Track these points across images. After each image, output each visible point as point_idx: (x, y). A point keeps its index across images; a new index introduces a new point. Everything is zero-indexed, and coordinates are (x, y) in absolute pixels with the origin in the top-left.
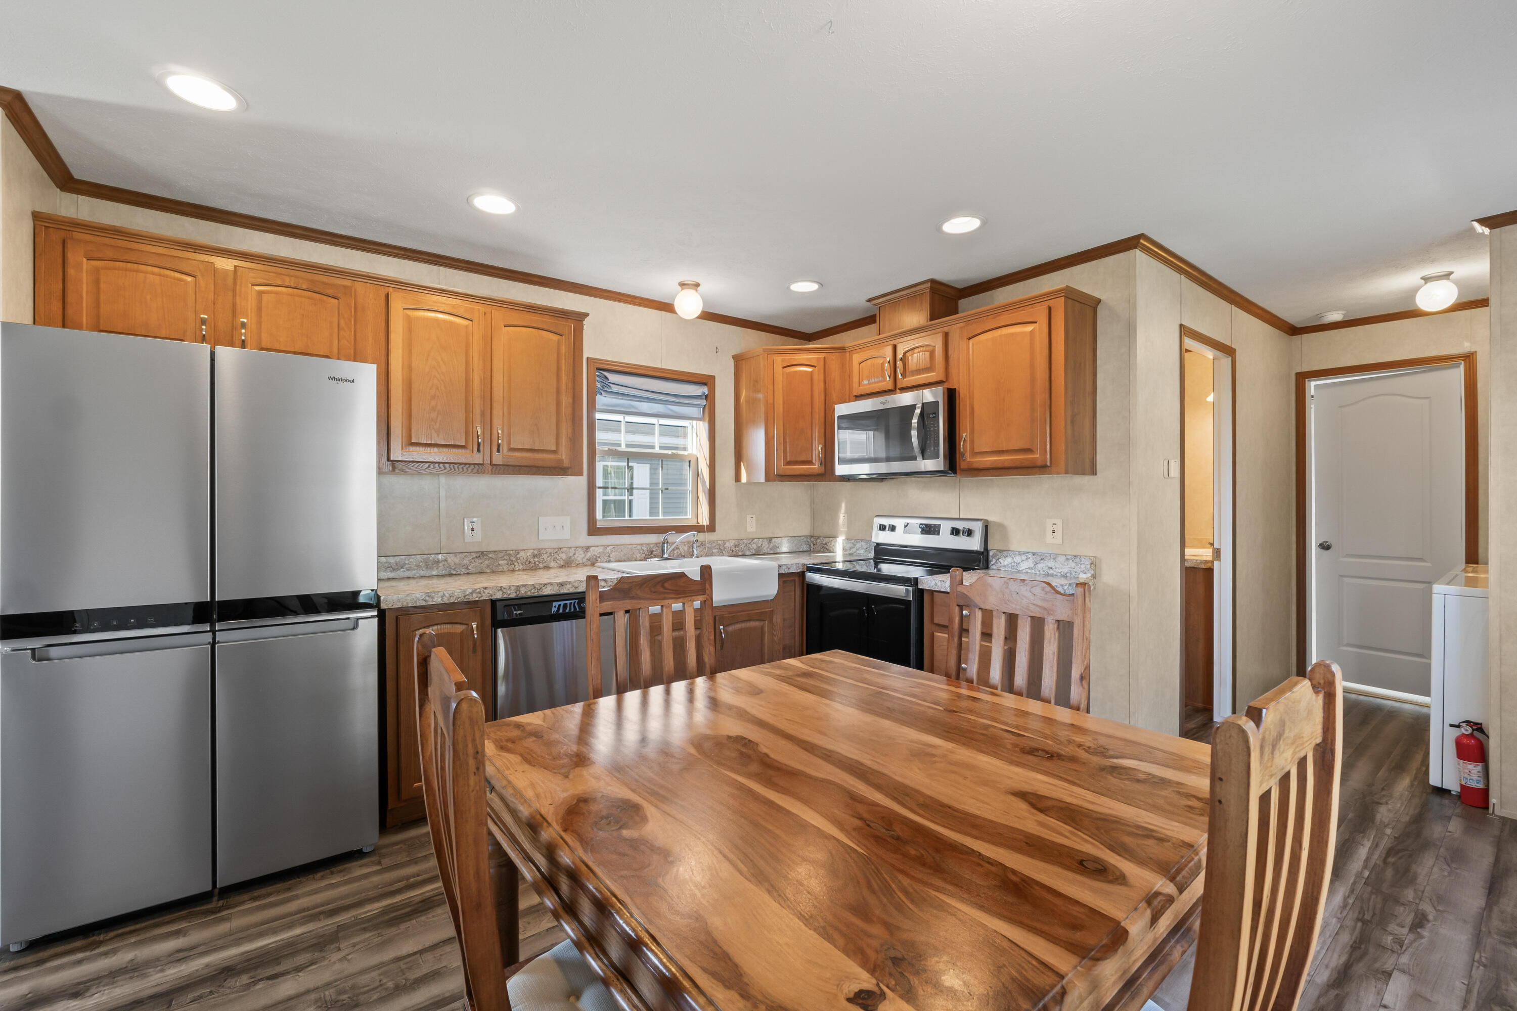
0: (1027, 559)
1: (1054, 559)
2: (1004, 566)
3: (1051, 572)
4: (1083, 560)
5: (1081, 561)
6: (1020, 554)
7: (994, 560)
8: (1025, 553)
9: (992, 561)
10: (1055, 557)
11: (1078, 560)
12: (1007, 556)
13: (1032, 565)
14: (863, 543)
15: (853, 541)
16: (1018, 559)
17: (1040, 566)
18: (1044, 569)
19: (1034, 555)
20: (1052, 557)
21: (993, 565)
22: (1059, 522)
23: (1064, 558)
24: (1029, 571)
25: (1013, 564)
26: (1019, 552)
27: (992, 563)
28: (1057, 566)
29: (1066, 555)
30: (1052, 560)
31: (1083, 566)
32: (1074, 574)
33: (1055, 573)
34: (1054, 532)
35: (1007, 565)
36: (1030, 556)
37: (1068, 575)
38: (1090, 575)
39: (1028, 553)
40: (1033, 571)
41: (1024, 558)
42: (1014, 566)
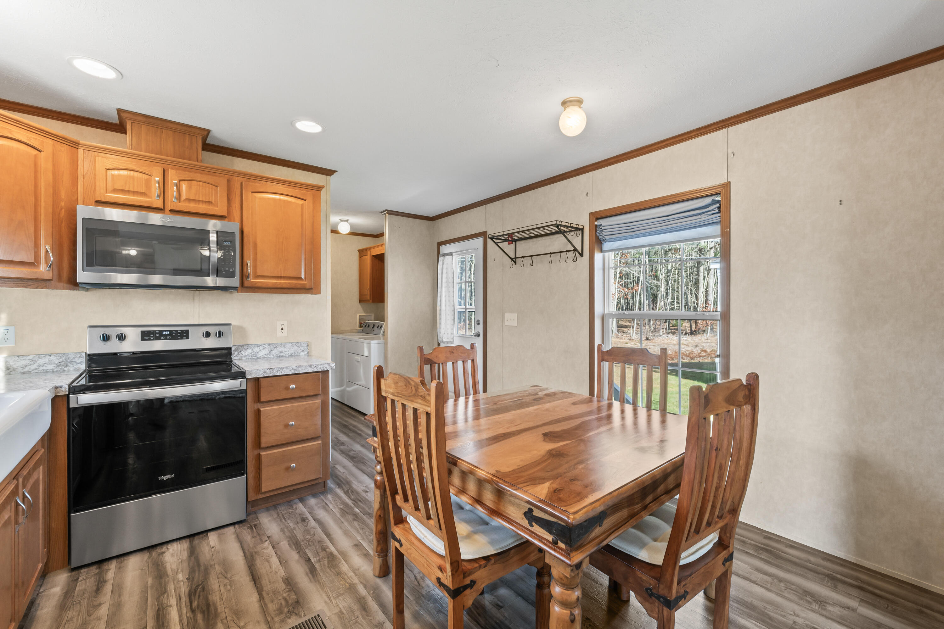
0: (264, 348)
1: (284, 346)
2: (245, 356)
3: (281, 354)
4: (302, 344)
5: (301, 345)
6: (258, 346)
7: (236, 353)
8: (262, 345)
9: (234, 354)
10: (284, 345)
11: (299, 345)
12: (247, 349)
13: (267, 352)
14: (52, 358)
15: (31, 357)
16: (257, 350)
17: (273, 352)
18: (277, 353)
19: (269, 345)
20: (282, 345)
21: (235, 357)
22: (286, 323)
23: (291, 345)
24: (266, 356)
25: (253, 354)
26: (258, 345)
27: (234, 355)
28: (286, 350)
29: (291, 343)
30: (282, 347)
31: (302, 348)
32: (297, 354)
33: (284, 355)
34: (282, 329)
35: (248, 355)
36: (266, 346)
37: (293, 354)
38: (306, 353)
39: (264, 344)
40: (269, 356)
41: (261, 348)
42: (253, 355)
